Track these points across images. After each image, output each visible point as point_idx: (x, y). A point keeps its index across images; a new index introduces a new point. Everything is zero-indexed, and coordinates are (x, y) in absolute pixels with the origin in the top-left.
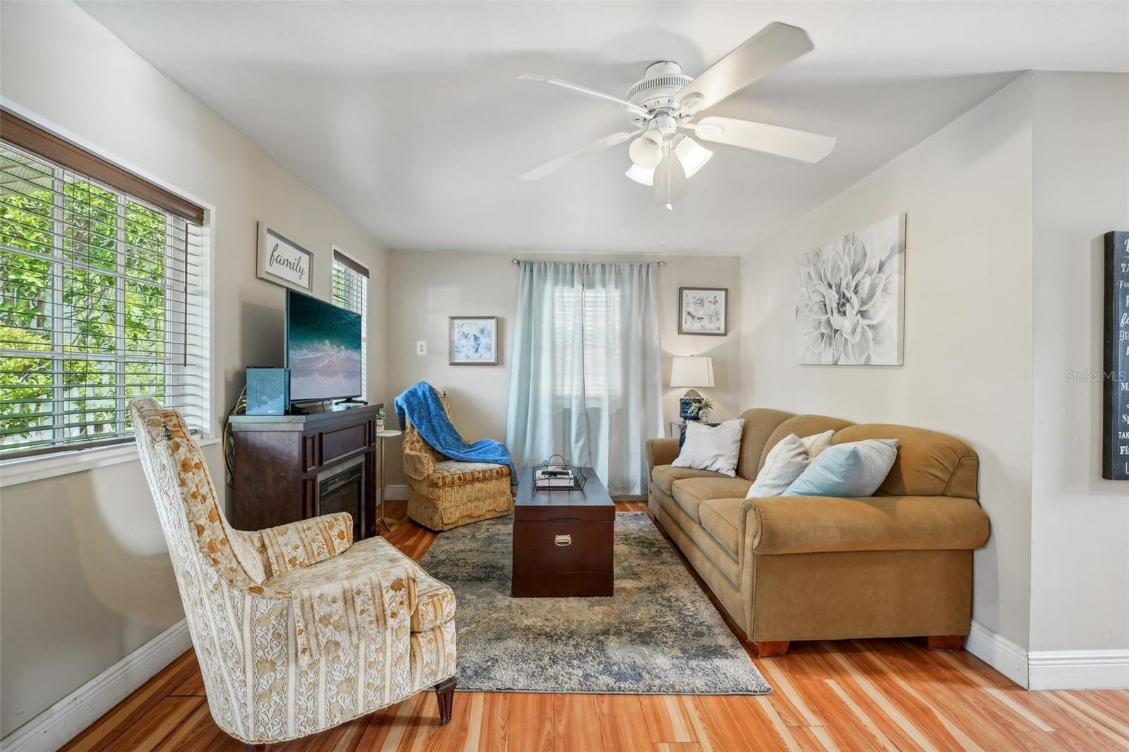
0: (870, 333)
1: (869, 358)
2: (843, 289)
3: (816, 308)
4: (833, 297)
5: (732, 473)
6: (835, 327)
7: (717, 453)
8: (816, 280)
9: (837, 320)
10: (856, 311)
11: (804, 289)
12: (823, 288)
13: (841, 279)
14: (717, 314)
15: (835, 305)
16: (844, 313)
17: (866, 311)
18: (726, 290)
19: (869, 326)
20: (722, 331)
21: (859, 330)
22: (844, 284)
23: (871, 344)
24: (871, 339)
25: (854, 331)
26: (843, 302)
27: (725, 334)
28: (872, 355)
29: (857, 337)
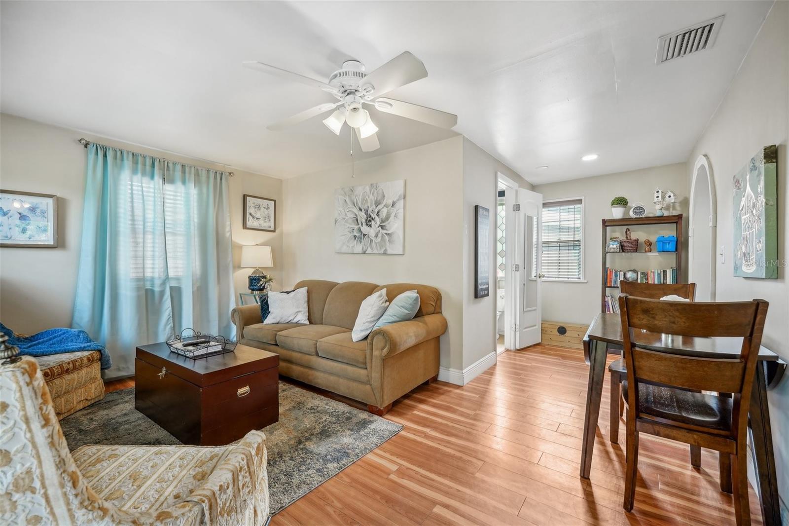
0: (387, 238)
1: (386, 250)
2: (369, 212)
3: (350, 221)
4: (362, 216)
5: (307, 322)
6: (364, 232)
7: (297, 310)
8: (350, 205)
9: (365, 229)
10: (378, 225)
11: (341, 209)
12: (356, 211)
13: (368, 207)
14: (269, 217)
15: (364, 221)
16: (371, 226)
17: (384, 226)
18: (275, 201)
19: (386, 234)
20: (272, 228)
21: (380, 235)
22: (370, 210)
23: (388, 243)
24: (387, 241)
25: (376, 236)
26: (369, 221)
27: (274, 231)
28: (388, 248)
29: (379, 239)
